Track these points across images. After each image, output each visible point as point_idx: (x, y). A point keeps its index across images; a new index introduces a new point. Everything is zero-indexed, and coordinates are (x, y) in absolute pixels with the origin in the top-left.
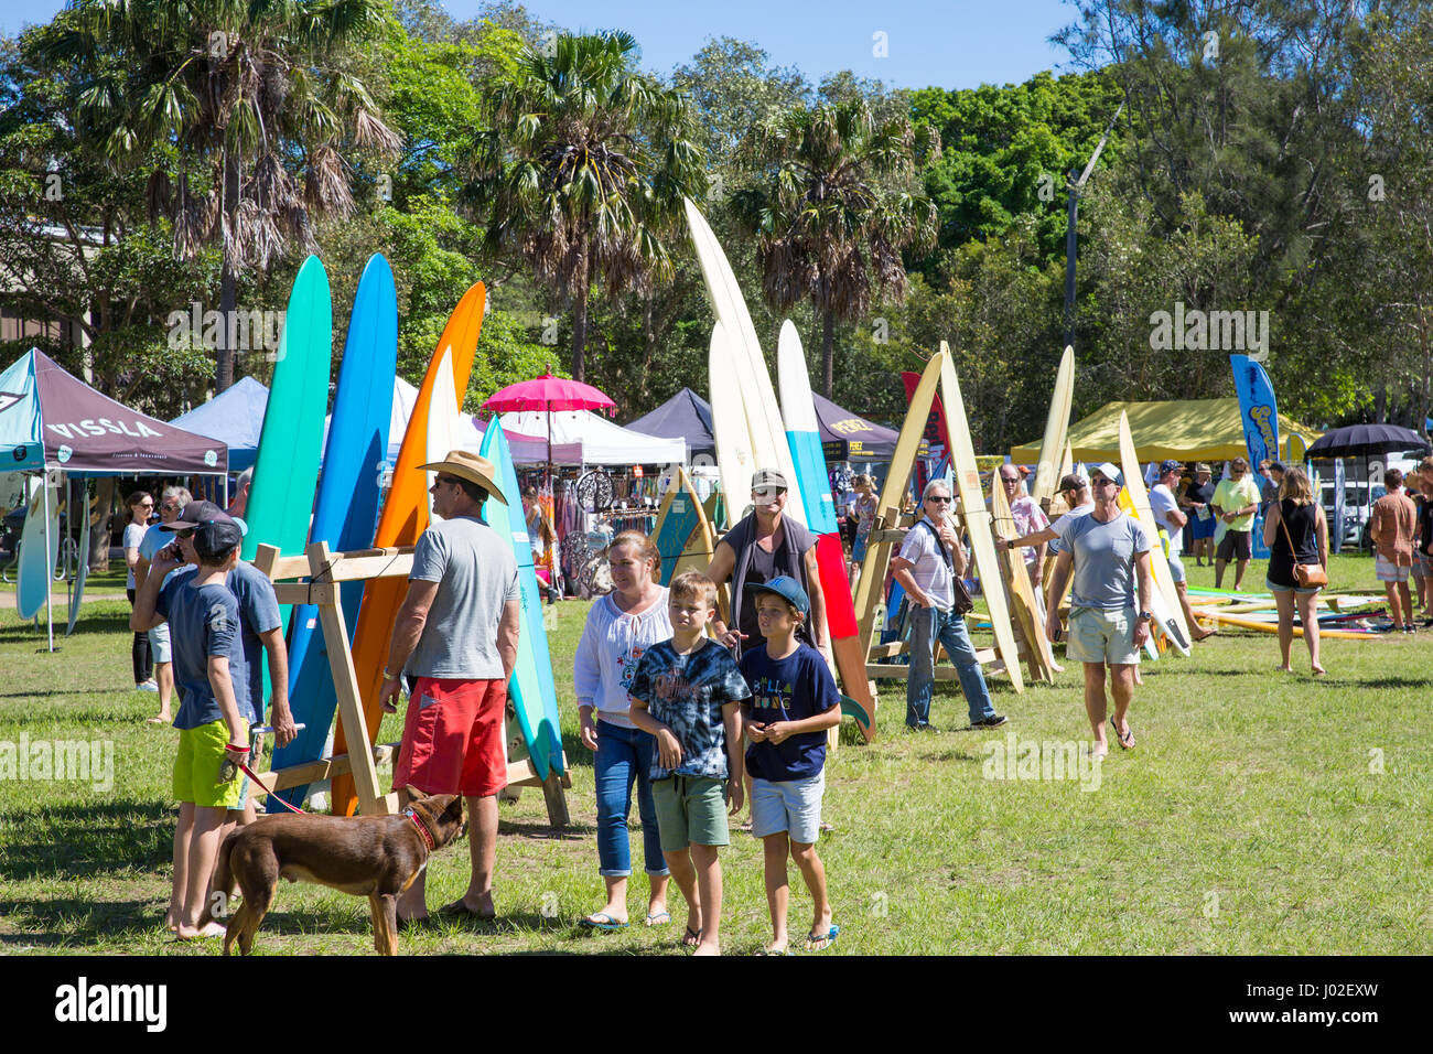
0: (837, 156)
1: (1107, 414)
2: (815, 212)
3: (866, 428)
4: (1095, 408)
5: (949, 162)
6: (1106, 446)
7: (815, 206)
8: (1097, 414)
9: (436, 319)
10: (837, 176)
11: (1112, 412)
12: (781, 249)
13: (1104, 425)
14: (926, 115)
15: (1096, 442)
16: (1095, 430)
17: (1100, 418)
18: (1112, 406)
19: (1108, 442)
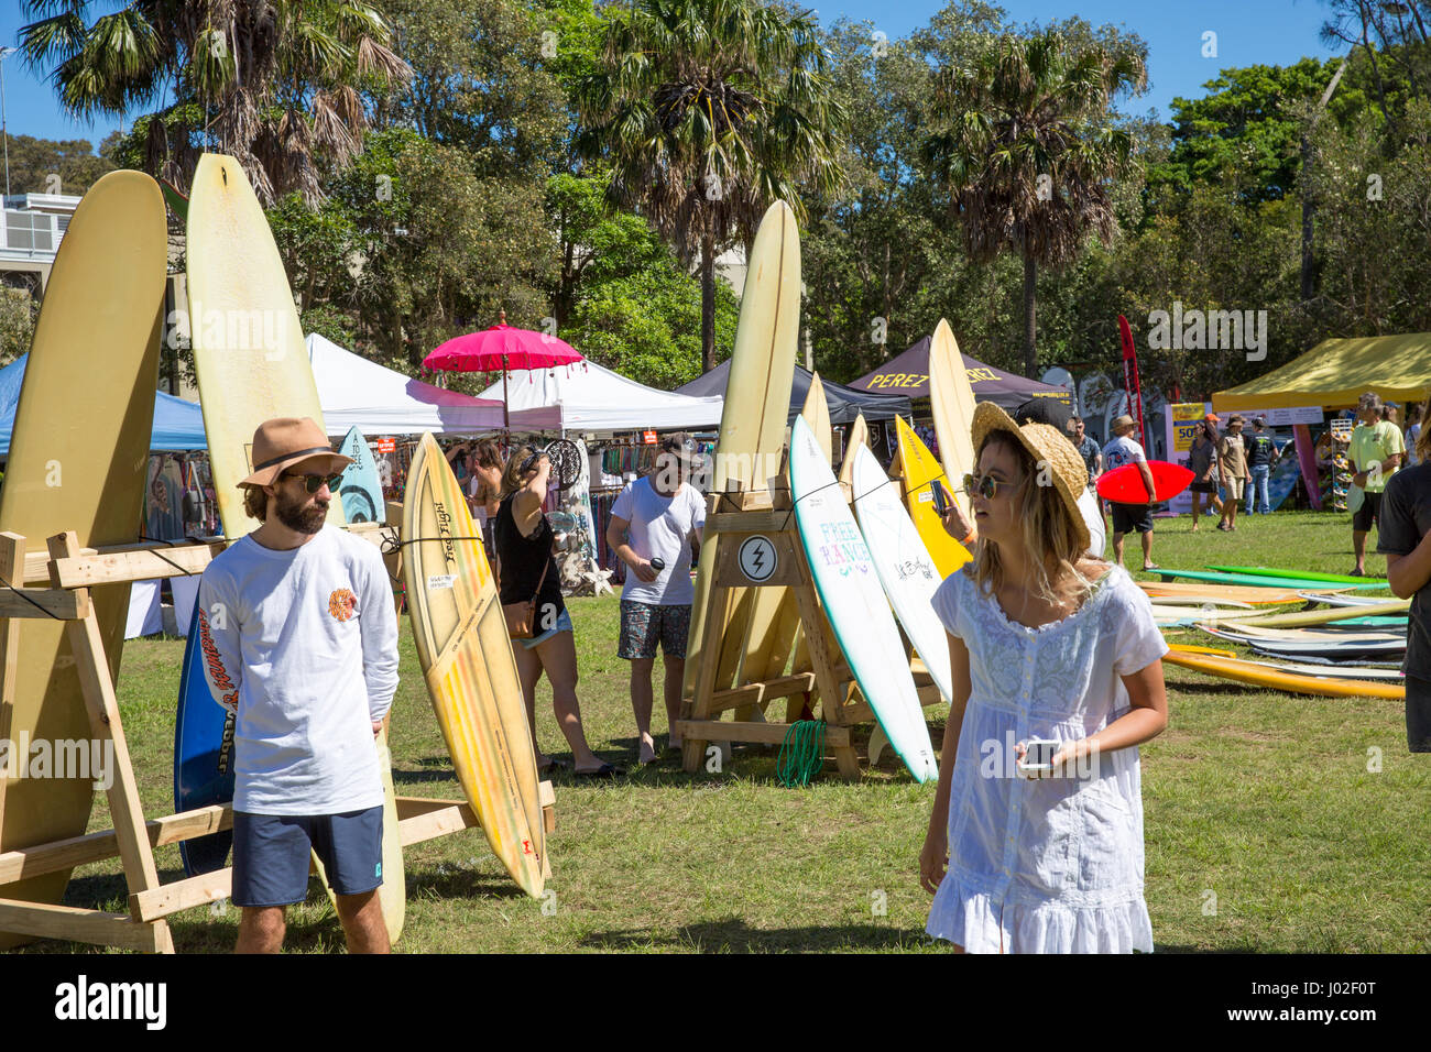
0: (1031, 93)
1: (1321, 353)
2: (1006, 154)
3: (993, 377)
4: (1309, 346)
5: (1268, 132)
6: (1319, 387)
7: (1008, 148)
8: (1311, 353)
9: (615, 284)
10: (1034, 116)
11: (1328, 350)
12: (973, 196)
13: (1318, 365)
14: (1248, 91)
15: (1307, 384)
16: (1307, 371)
17: (1314, 358)
18: (1328, 343)
19: (1320, 383)
